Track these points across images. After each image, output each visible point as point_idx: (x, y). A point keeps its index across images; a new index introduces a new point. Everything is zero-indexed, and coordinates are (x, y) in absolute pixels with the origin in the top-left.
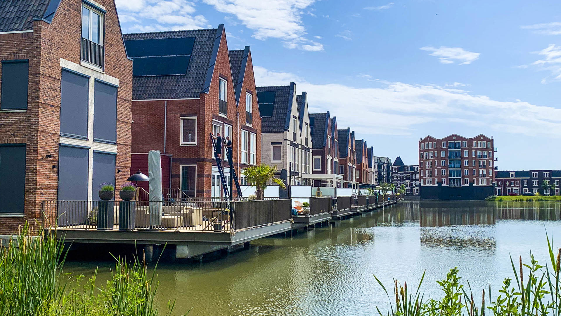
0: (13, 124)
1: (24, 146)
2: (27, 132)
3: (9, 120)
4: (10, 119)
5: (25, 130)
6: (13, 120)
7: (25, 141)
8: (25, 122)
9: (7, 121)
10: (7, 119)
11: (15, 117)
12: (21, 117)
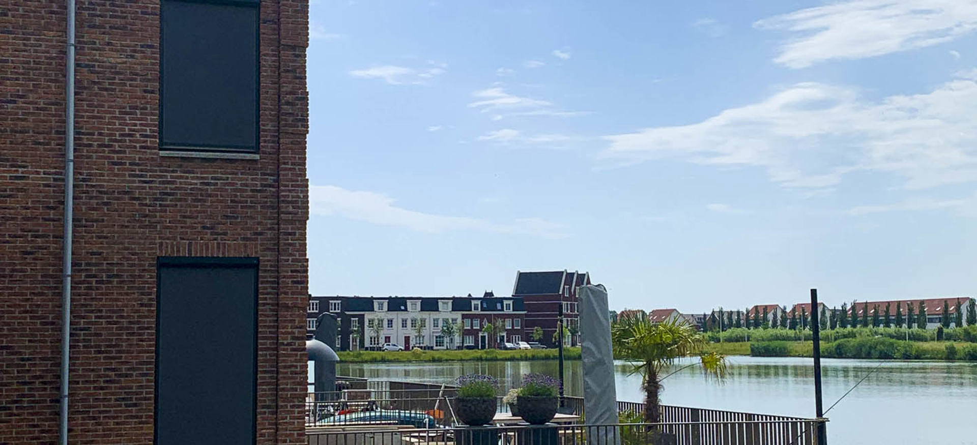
0: (210, 195)
1: (252, 265)
2: (259, 223)
3: (193, 181)
4: (198, 178)
5: (251, 218)
6: (208, 184)
7: (254, 250)
8: (252, 191)
9: (186, 183)
10: (187, 178)
11: (217, 173)
12: (236, 174)
